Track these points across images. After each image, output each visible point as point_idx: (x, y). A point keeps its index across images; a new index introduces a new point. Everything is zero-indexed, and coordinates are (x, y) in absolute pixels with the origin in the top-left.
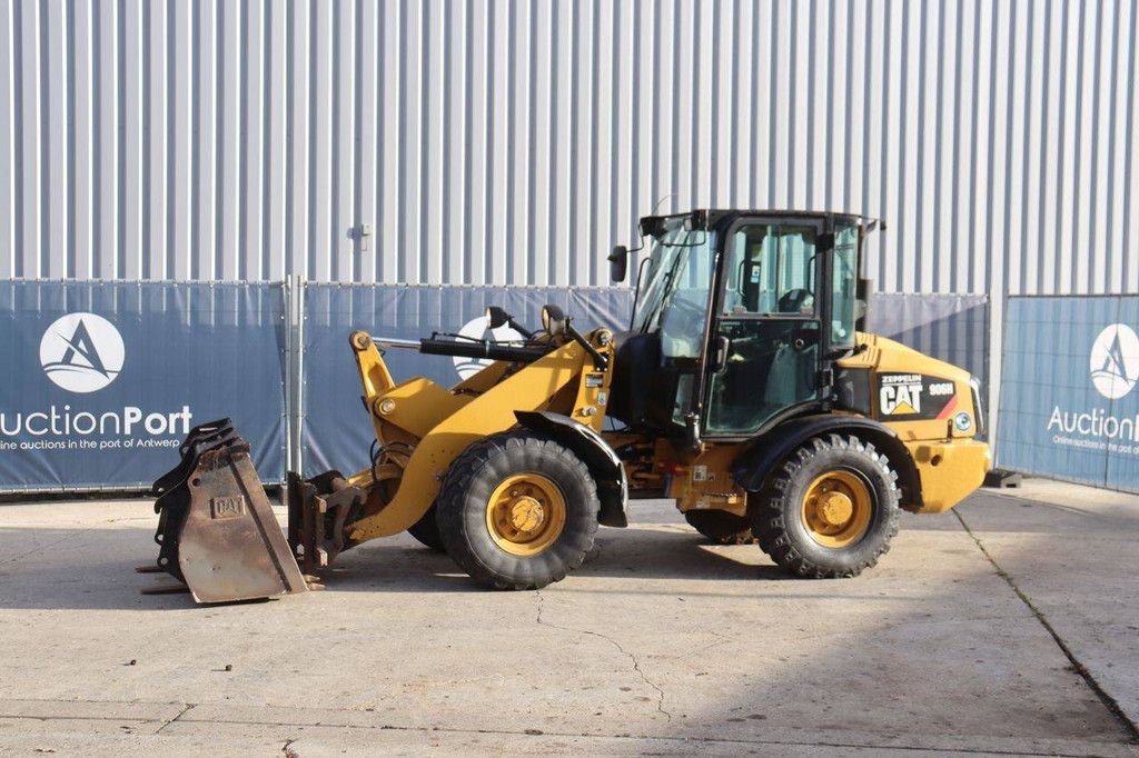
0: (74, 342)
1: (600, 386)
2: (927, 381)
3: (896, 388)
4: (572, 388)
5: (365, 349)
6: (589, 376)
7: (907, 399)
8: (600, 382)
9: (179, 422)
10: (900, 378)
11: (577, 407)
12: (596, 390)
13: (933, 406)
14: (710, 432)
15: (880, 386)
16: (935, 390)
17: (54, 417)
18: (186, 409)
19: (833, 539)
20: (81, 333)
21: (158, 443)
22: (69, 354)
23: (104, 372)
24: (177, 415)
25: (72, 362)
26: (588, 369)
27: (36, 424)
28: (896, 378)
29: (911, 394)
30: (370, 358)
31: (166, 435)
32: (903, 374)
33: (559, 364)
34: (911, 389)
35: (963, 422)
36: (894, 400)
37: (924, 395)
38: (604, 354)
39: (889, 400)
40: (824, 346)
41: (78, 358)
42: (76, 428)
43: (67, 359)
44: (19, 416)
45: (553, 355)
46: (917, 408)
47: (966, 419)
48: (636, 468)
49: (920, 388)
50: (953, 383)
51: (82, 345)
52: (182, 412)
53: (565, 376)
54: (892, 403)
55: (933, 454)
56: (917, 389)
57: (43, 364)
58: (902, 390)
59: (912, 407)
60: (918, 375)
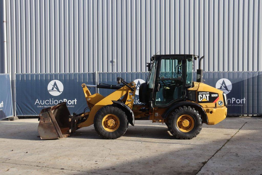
0: (54, 86)
1: (132, 95)
2: (211, 93)
3: (202, 95)
4: (126, 95)
5: (84, 87)
6: (130, 93)
7: (205, 98)
8: (133, 94)
9: (74, 102)
10: (203, 93)
11: (127, 100)
12: (132, 96)
13: (212, 99)
15: (198, 95)
17: (50, 101)
18: (76, 99)
19: (186, 130)
20: (55, 84)
21: (70, 106)
22: (53, 88)
23: (60, 92)
24: (74, 101)
25: (54, 90)
26: (130, 91)
27: (47, 102)
28: (202, 93)
29: (206, 97)
30: (85, 89)
31: (72, 105)
32: (204, 92)
33: (123, 90)
34: (206, 95)
35: (220, 103)
36: (202, 98)
38: (133, 88)
39: (201, 98)
40: (184, 85)
41: (55, 89)
42: (55, 103)
43: (53, 89)
44: (44, 101)
45: (122, 88)
46: (208, 100)
47: (221, 102)
48: (145, 113)
49: (209, 95)
50: (218, 94)
51: (55, 86)
52: (75, 100)
53: (125, 93)
54: (201, 99)
55: (210, 111)
56: (208, 95)
57: (48, 90)
58: (204, 96)
59: (207, 100)
60: (208, 92)
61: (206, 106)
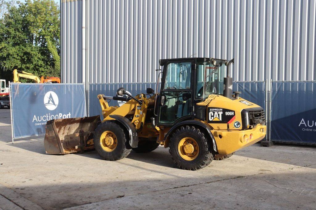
1: (140, 109)
3: (214, 113)
4: (134, 110)
5: (100, 99)
6: (138, 106)
7: (217, 116)
8: (140, 108)
10: (215, 109)
11: (135, 115)
12: (140, 110)
13: (226, 119)
14: (160, 123)
15: (209, 112)
16: (227, 114)
20: (51, 96)
26: (138, 105)
28: (214, 109)
29: (219, 115)
30: (102, 101)
32: (216, 108)
33: (132, 103)
34: (219, 113)
35: (237, 125)
36: (213, 116)
37: (223, 115)
38: (141, 101)
39: (212, 116)
40: (193, 99)
43: (49, 102)
45: (130, 101)
46: (221, 119)
47: (239, 124)
49: (222, 113)
50: (234, 112)
53: (133, 106)
54: (212, 118)
56: (221, 113)
58: (216, 113)
59: (219, 119)
60: (221, 108)
61: (218, 127)
